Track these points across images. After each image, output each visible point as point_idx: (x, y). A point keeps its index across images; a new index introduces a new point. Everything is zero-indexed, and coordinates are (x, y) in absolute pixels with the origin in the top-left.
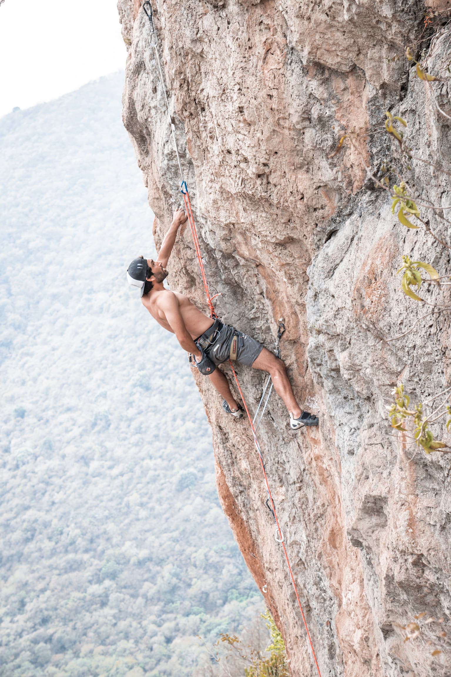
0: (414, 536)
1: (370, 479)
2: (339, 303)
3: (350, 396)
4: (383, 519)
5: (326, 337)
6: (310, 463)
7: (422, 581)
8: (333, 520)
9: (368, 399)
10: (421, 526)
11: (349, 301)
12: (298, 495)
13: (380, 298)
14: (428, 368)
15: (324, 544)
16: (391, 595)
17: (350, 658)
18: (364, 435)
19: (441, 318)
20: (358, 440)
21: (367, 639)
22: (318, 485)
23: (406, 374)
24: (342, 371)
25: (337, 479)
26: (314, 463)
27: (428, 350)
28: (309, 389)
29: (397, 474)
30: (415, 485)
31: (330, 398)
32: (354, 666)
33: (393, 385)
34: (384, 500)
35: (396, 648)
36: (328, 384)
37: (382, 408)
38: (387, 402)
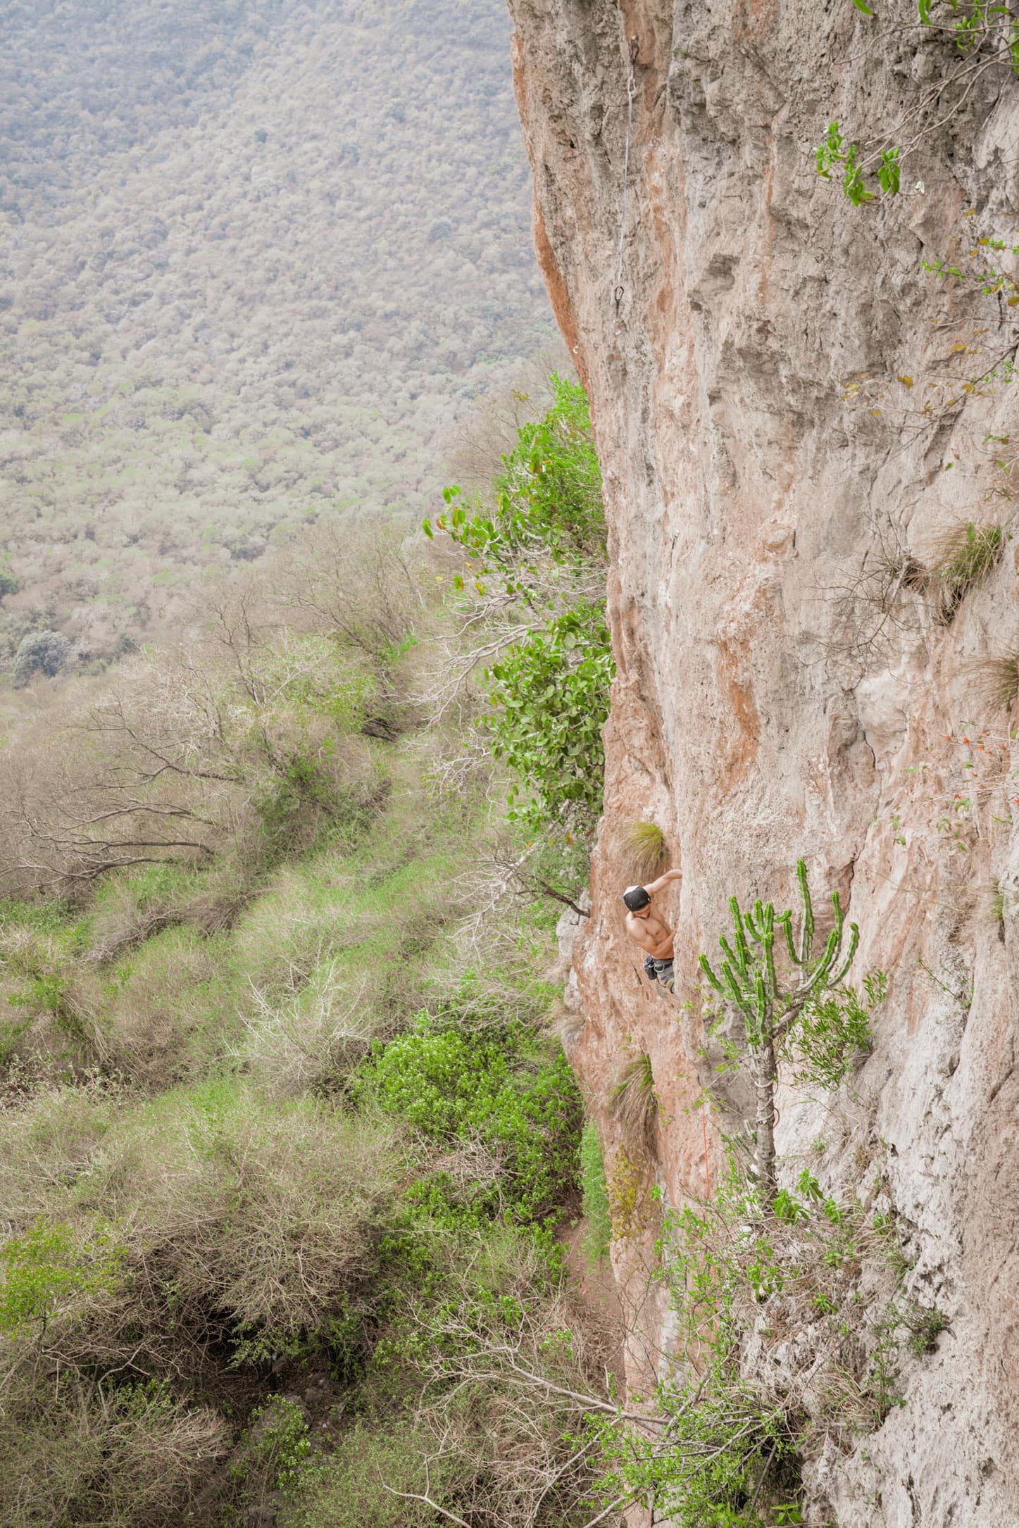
0: (763, 301)
1: (722, 236)
2: (715, 20)
3: (711, 137)
4: (729, 282)
5: (694, 62)
6: (647, 215)
7: (763, 349)
8: (664, 281)
9: (733, 142)
10: (772, 290)
11: (729, 18)
12: (629, 250)
13: (768, 16)
14: (812, 108)
15: (651, 306)
16: (727, 362)
17: (665, 423)
18: (722, 184)
19: (837, 46)
20: (712, 190)
21: (689, 405)
22: (652, 240)
23: (784, 113)
24: (709, 106)
25: (677, 235)
26: (652, 215)
27: (815, 85)
28: (656, 127)
29: (753, 231)
30: (773, 245)
31: (687, 139)
32: (667, 430)
33: (767, 127)
34: (735, 260)
35: (722, 415)
36: (687, 122)
37: (748, 154)
38: (755, 146)
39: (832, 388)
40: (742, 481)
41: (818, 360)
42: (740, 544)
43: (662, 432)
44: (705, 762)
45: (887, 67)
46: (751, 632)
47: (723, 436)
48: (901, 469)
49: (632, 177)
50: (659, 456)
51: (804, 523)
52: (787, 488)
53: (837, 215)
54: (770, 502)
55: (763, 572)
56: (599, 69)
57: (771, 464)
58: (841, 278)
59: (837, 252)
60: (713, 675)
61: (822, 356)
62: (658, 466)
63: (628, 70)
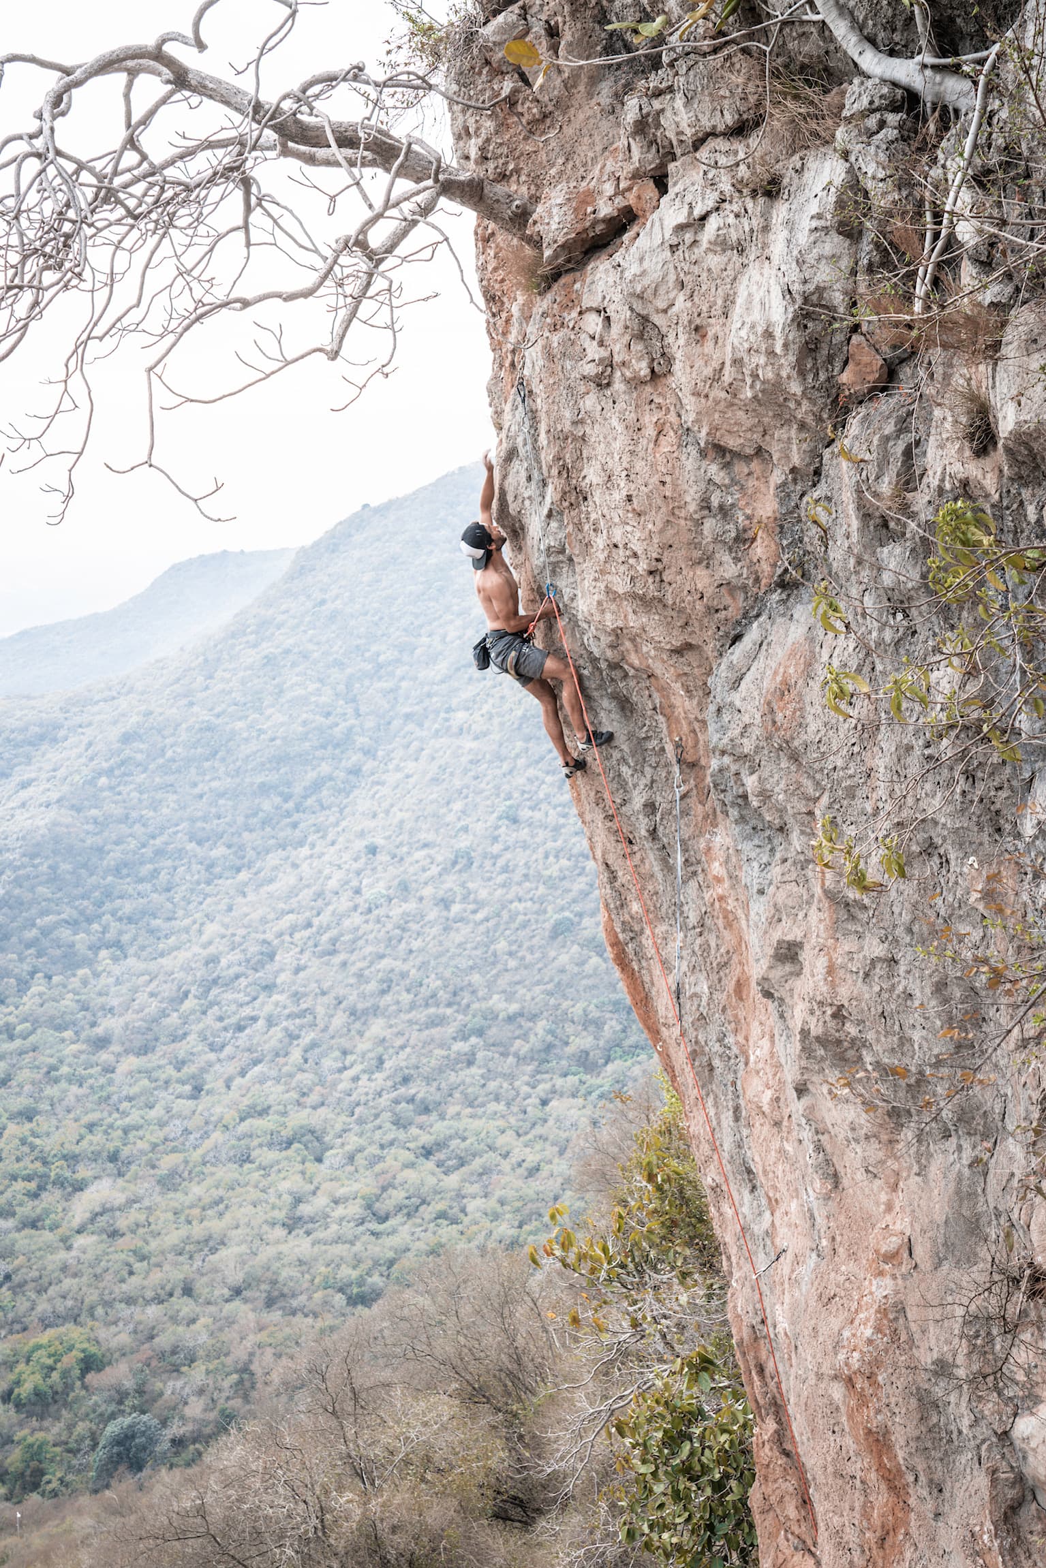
0: (833, 985)
1: (784, 922)
2: (747, 719)
3: (760, 826)
4: (798, 967)
5: (732, 758)
6: (712, 905)
7: (842, 1035)
8: (739, 969)
9: (781, 829)
10: (841, 973)
11: (758, 716)
12: (699, 941)
13: (795, 712)
14: (851, 793)
15: (729, 996)
16: (807, 1051)
17: (758, 1121)
19: (866, 735)
20: (769, 877)
21: (778, 1099)
22: (722, 929)
23: (825, 800)
24: (751, 798)
25: (743, 923)
26: (717, 904)
27: (851, 772)
28: (711, 819)
29: (814, 916)
30: (835, 927)
31: (736, 830)
32: (762, 1129)
33: (810, 813)
34: (800, 945)
35: (811, 1109)
36: (734, 813)
37: (797, 841)
38: (803, 832)
39: (921, 1073)
40: (845, 1182)
41: (902, 1044)
42: (852, 1255)
43: (757, 1129)
44: (851, 1536)
45: (917, 752)
46: (877, 1363)
47: (817, 1133)
48: (1011, 1159)
49: (692, 869)
50: (757, 1159)
51: (917, 1227)
52: (895, 1187)
53: (893, 894)
54: (877, 1204)
55: (881, 1288)
56: (648, 770)
57: (872, 1161)
58: (909, 957)
59: (900, 932)
60: (844, 1419)
61: (904, 1040)
62: (757, 1168)
63: (676, 769)
